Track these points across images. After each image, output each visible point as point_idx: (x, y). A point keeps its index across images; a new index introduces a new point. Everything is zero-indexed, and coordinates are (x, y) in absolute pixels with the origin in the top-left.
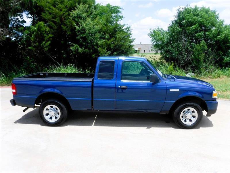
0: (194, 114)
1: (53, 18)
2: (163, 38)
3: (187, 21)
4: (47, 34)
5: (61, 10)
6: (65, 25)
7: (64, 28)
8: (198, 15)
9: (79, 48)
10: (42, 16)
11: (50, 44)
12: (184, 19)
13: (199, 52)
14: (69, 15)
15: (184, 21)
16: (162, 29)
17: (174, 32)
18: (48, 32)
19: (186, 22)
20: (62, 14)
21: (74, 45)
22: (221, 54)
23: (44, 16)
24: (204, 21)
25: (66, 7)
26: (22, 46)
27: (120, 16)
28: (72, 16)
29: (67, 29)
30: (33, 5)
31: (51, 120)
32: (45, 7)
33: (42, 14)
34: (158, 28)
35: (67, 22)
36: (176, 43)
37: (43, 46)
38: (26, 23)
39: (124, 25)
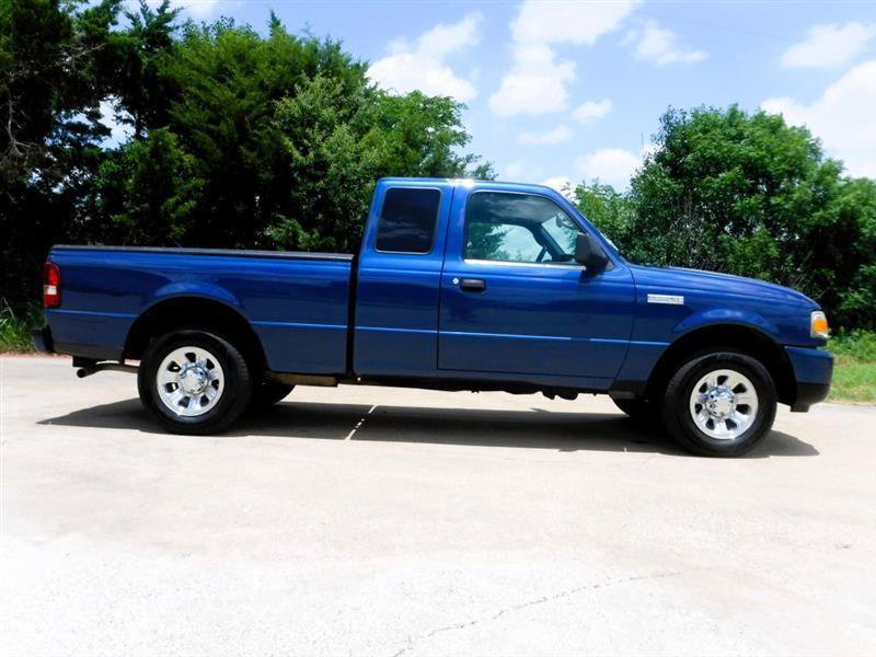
0: (742, 399)
1: (211, 121)
2: (614, 218)
3: (703, 157)
4: (187, 178)
5: (242, 95)
6: (253, 146)
7: (250, 156)
8: (739, 137)
9: (301, 232)
10: (170, 112)
11: (193, 213)
12: (688, 149)
13: (748, 265)
14: (271, 112)
15: (690, 157)
16: (609, 189)
17: (654, 195)
18: (190, 171)
19: (697, 160)
20: (244, 108)
21: (280, 221)
22: (829, 278)
23: (179, 115)
24: (765, 156)
25: (262, 86)
26: (87, 218)
27: (455, 134)
28: (284, 116)
29: (259, 162)
30: (142, 72)
31: (182, 408)
32: (182, 85)
33: (170, 107)
34: (595, 186)
35: (261, 135)
36: (664, 234)
37: (167, 214)
38: (109, 135)
39: (469, 159)
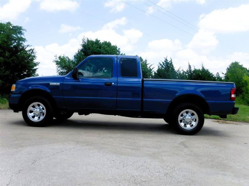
34: (64, 56)
39: (28, 46)
